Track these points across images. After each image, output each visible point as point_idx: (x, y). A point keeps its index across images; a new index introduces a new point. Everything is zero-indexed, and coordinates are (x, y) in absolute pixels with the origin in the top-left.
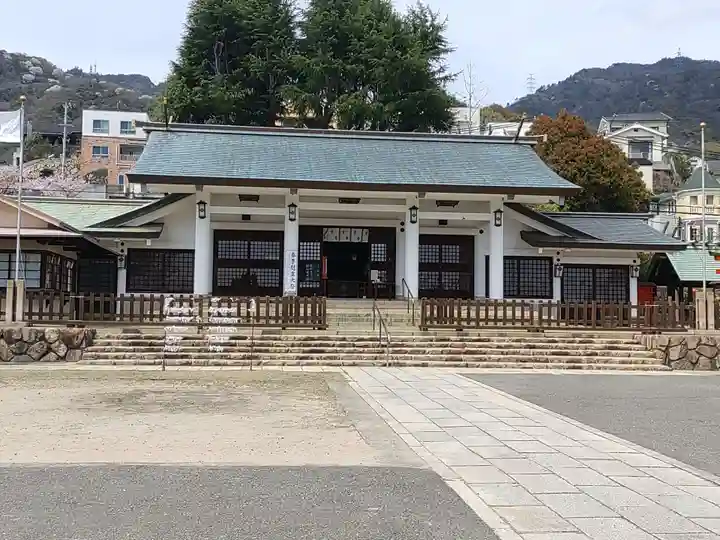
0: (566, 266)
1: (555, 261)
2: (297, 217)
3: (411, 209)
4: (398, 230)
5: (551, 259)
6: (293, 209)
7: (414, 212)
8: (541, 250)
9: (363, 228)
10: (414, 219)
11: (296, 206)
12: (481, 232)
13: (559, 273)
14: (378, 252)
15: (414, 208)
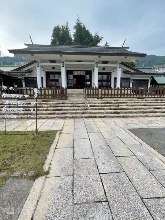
0: (134, 80)
1: (131, 79)
2: (64, 66)
3: (96, 63)
4: (92, 71)
5: (130, 78)
6: (63, 63)
7: (97, 64)
8: (129, 75)
9: (83, 71)
10: (97, 66)
11: (64, 63)
12: (113, 71)
13: (132, 82)
14: (87, 77)
15: (97, 63)
